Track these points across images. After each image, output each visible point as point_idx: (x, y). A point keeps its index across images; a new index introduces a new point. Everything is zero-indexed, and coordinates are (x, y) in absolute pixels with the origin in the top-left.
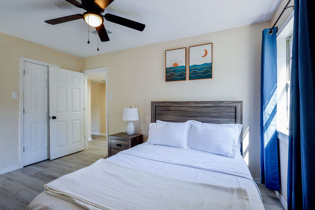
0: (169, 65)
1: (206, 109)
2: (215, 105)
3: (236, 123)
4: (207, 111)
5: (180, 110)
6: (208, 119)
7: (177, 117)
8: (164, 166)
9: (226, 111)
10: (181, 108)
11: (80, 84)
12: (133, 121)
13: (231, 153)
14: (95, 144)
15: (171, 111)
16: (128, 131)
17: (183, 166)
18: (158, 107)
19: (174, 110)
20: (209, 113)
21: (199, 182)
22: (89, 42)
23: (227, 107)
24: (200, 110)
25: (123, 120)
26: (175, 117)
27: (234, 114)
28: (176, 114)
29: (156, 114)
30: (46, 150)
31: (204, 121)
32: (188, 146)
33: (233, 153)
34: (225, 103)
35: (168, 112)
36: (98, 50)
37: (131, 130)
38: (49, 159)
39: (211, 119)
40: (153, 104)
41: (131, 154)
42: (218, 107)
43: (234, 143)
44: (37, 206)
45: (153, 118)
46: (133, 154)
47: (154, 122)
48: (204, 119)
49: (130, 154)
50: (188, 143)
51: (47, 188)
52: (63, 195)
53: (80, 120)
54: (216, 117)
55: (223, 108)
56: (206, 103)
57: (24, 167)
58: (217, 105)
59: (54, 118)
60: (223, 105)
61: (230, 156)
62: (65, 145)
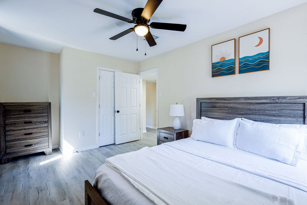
0: (216, 60)
1: (260, 106)
2: (272, 101)
3: (304, 123)
4: (262, 108)
5: (227, 107)
6: (262, 117)
7: (225, 115)
8: (201, 161)
9: (289, 108)
10: (229, 105)
11: (136, 84)
12: (179, 117)
13: (290, 159)
14: (149, 136)
15: (218, 108)
16: (174, 126)
17: (222, 164)
18: (203, 103)
19: (220, 107)
20: (265, 111)
21: (236, 182)
22: (137, 50)
23: (291, 103)
24: (252, 107)
25: (170, 115)
26: (222, 114)
27: (302, 112)
28: (223, 111)
29: (202, 110)
30: (113, 136)
31: (258, 120)
32: (234, 145)
33: (294, 160)
34: (288, 98)
35: (214, 108)
36: (145, 54)
37: (177, 125)
38: (115, 144)
39: (267, 118)
40: (198, 100)
41: (173, 146)
42: (277, 103)
43: (296, 148)
44: (100, 172)
45: (199, 114)
46: (174, 147)
47: (199, 119)
48: (257, 117)
49: (171, 146)
50: (234, 142)
51: (107, 161)
52: (116, 168)
53: (136, 114)
54: (274, 116)
55: (285, 104)
56: (259, 99)
57: (100, 147)
58: (275, 101)
59: (118, 112)
60: (284, 101)
61: (289, 163)
62: (125, 134)
